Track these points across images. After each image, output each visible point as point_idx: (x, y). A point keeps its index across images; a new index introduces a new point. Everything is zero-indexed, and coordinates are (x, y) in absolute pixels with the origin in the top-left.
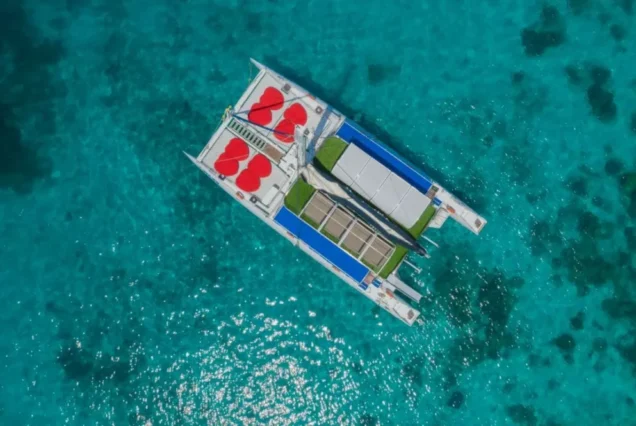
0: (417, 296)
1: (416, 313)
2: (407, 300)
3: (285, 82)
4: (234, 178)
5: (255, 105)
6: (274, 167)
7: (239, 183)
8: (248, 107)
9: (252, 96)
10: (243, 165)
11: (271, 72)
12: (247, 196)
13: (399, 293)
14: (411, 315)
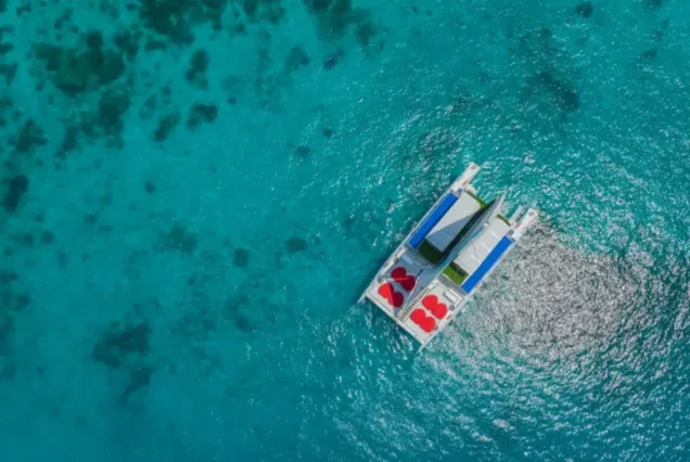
0: (520, 209)
1: (530, 210)
2: (522, 216)
3: (375, 280)
4: (437, 320)
5: (390, 302)
6: (431, 294)
7: (441, 316)
8: (391, 307)
9: (384, 304)
10: (428, 314)
11: (368, 290)
12: (449, 313)
13: (518, 220)
14: (531, 214)
